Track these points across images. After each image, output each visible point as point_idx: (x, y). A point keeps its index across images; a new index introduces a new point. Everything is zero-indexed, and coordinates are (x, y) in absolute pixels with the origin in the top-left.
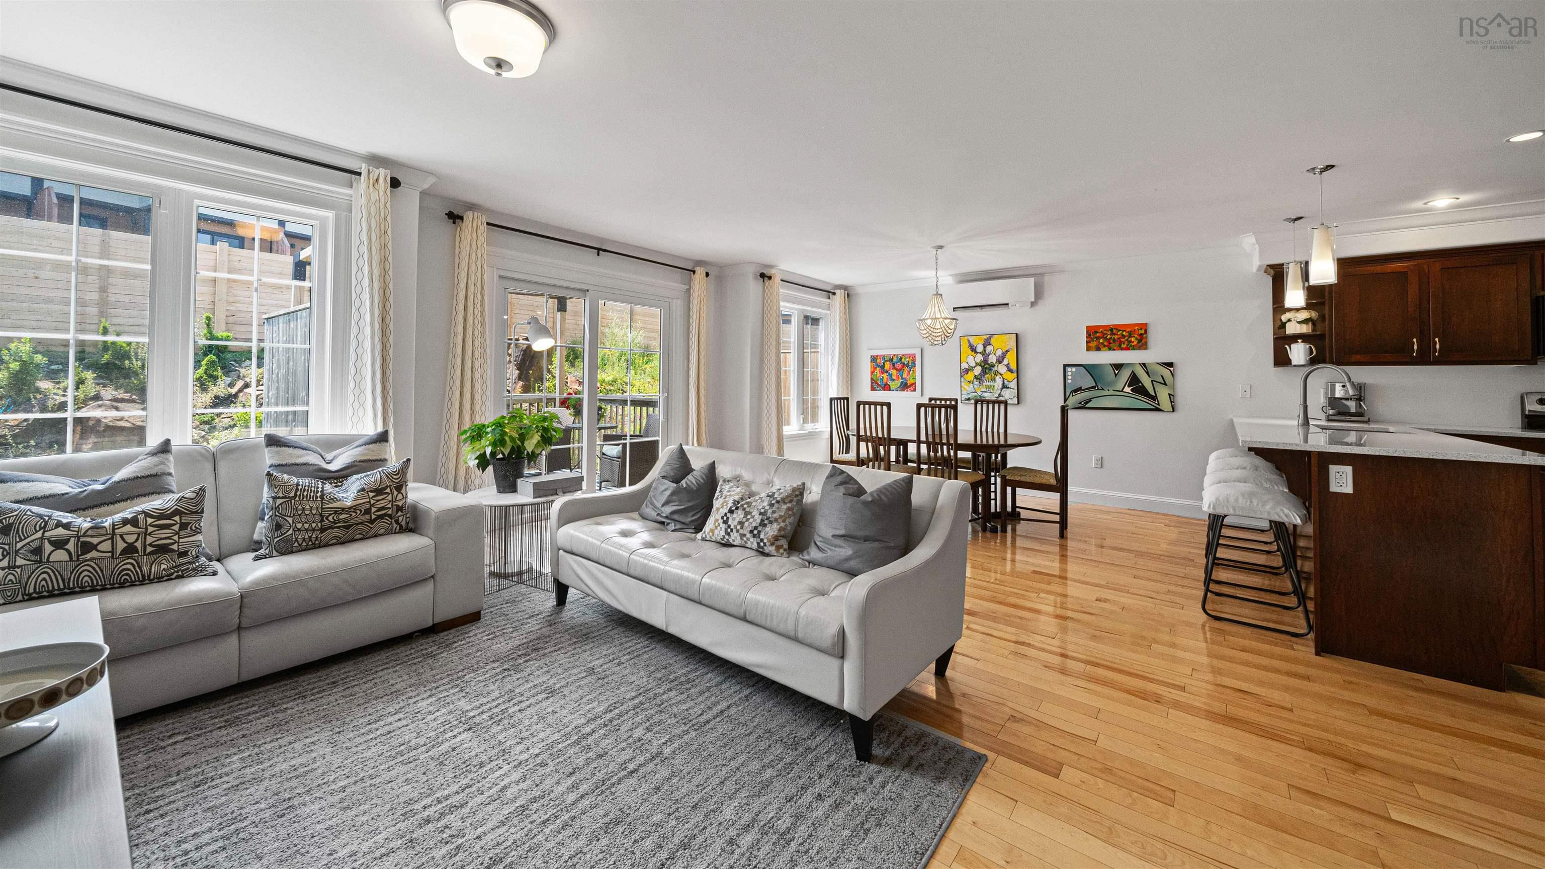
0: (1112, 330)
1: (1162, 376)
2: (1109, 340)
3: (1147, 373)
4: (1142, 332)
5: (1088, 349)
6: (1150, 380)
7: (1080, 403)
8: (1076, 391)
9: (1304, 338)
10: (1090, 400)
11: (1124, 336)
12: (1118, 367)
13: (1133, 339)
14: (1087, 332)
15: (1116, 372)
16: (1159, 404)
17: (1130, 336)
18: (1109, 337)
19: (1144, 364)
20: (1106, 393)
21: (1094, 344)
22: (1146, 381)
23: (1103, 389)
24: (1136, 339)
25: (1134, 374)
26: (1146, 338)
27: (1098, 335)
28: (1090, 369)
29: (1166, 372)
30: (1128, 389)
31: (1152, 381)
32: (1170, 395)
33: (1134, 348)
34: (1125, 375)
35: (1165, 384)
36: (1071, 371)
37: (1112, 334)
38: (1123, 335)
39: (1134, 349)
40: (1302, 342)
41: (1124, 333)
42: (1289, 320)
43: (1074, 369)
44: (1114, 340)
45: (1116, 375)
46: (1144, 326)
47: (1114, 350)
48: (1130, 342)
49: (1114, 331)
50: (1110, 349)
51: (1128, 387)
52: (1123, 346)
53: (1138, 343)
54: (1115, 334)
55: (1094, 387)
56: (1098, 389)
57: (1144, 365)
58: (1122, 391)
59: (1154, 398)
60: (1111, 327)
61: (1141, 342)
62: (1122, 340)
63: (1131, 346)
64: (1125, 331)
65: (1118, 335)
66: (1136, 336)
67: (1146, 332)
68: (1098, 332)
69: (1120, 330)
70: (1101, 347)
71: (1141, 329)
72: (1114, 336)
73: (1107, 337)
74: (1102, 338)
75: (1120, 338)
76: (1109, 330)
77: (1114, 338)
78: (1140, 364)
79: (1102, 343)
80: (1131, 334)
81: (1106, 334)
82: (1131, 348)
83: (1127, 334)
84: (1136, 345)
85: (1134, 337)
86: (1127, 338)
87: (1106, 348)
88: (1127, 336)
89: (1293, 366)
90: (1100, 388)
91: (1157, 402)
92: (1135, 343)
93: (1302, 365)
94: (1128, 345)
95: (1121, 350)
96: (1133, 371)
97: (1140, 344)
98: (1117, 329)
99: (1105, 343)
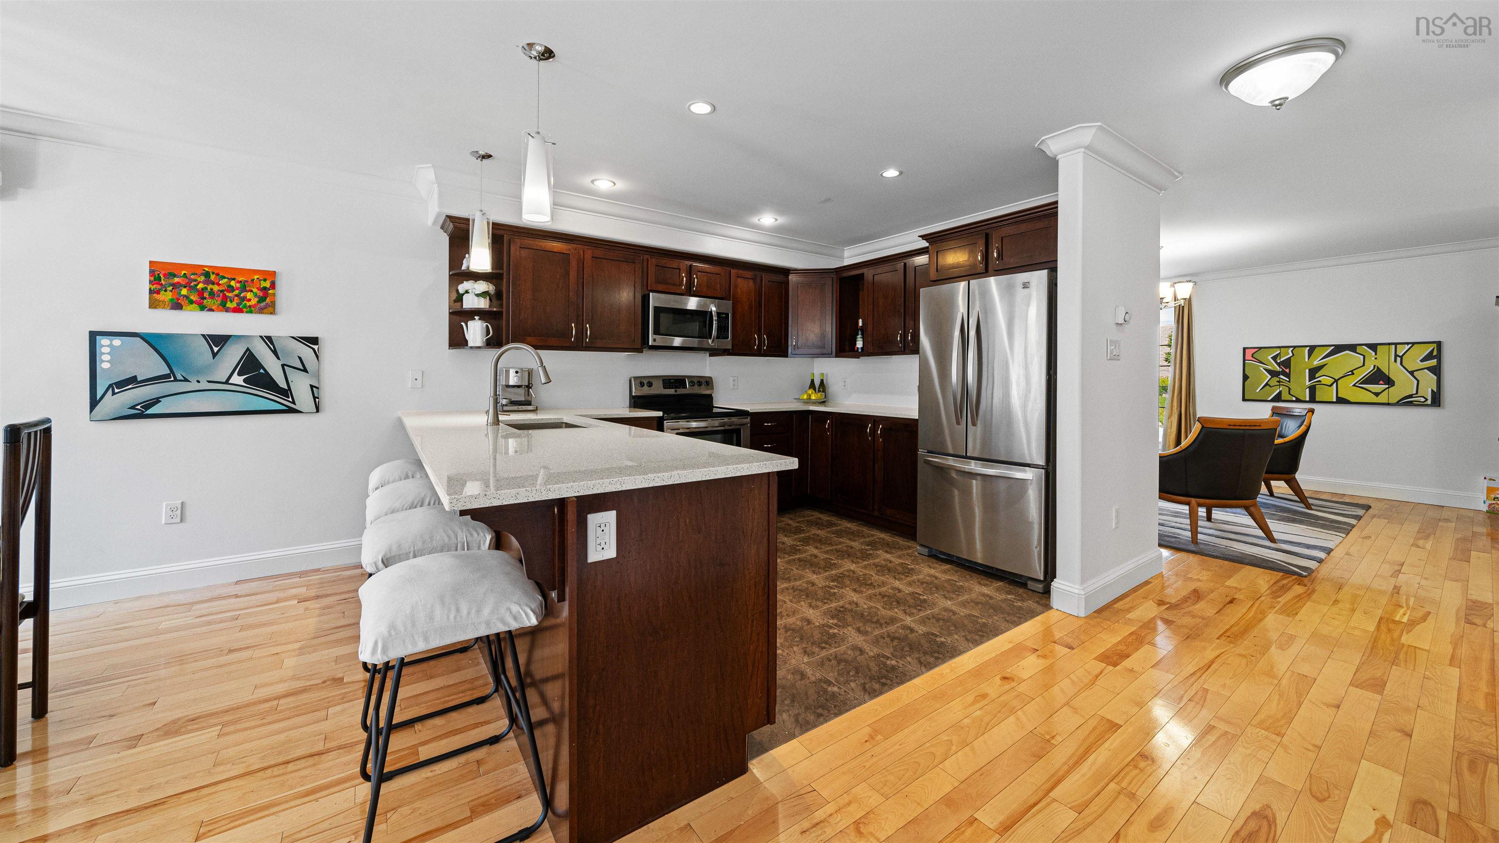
0: (207, 275)
1: (300, 358)
2: (201, 293)
3: (275, 352)
4: (267, 284)
5: (153, 304)
6: (280, 363)
7: (133, 408)
8: (122, 384)
9: (481, 314)
10: (156, 401)
11: (231, 289)
12: (219, 341)
13: (249, 295)
14: (152, 273)
15: (216, 349)
16: (294, 402)
17: (244, 290)
18: (200, 286)
19: (269, 338)
20: (193, 386)
21: (167, 296)
22: (272, 366)
23: (186, 380)
24: (256, 295)
25: (251, 354)
26: (274, 295)
27: (176, 280)
28: (153, 341)
29: (306, 352)
30: (237, 379)
31: (283, 366)
32: (312, 387)
33: (251, 310)
34: (233, 355)
35: (305, 370)
36: (110, 346)
37: (208, 281)
38: (230, 286)
39: (251, 312)
40: (479, 319)
41: (233, 283)
42: (467, 292)
43: (117, 342)
44: (212, 295)
45: (215, 355)
46: (270, 276)
47: (211, 310)
48: (245, 299)
49: (213, 277)
50: (203, 308)
51: (239, 374)
52: (229, 305)
53: (259, 302)
54: (213, 283)
55: (167, 376)
56: (176, 380)
57: (268, 340)
58: (227, 382)
59: (286, 393)
60: (207, 269)
61: (265, 300)
62: (228, 294)
63: (245, 306)
64: (234, 279)
65: (218, 284)
66: (255, 290)
67: (273, 286)
68: (175, 276)
69: (224, 277)
70: (182, 303)
71: (265, 280)
72: (210, 287)
73: (196, 285)
74: (185, 287)
75: (224, 291)
76: (202, 274)
77: (212, 289)
78: (261, 337)
79: (186, 297)
80: (245, 287)
81: (195, 280)
82: (245, 310)
83: (238, 285)
84: (254, 306)
85: (251, 291)
86: (237, 292)
87: (194, 305)
88: (237, 289)
89: (471, 347)
90: (179, 377)
91: (290, 399)
92: (254, 302)
93: (479, 347)
94: (238, 304)
95: (226, 311)
96: (248, 349)
97: (262, 304)
98: (217, 274)
99: (192, 297)
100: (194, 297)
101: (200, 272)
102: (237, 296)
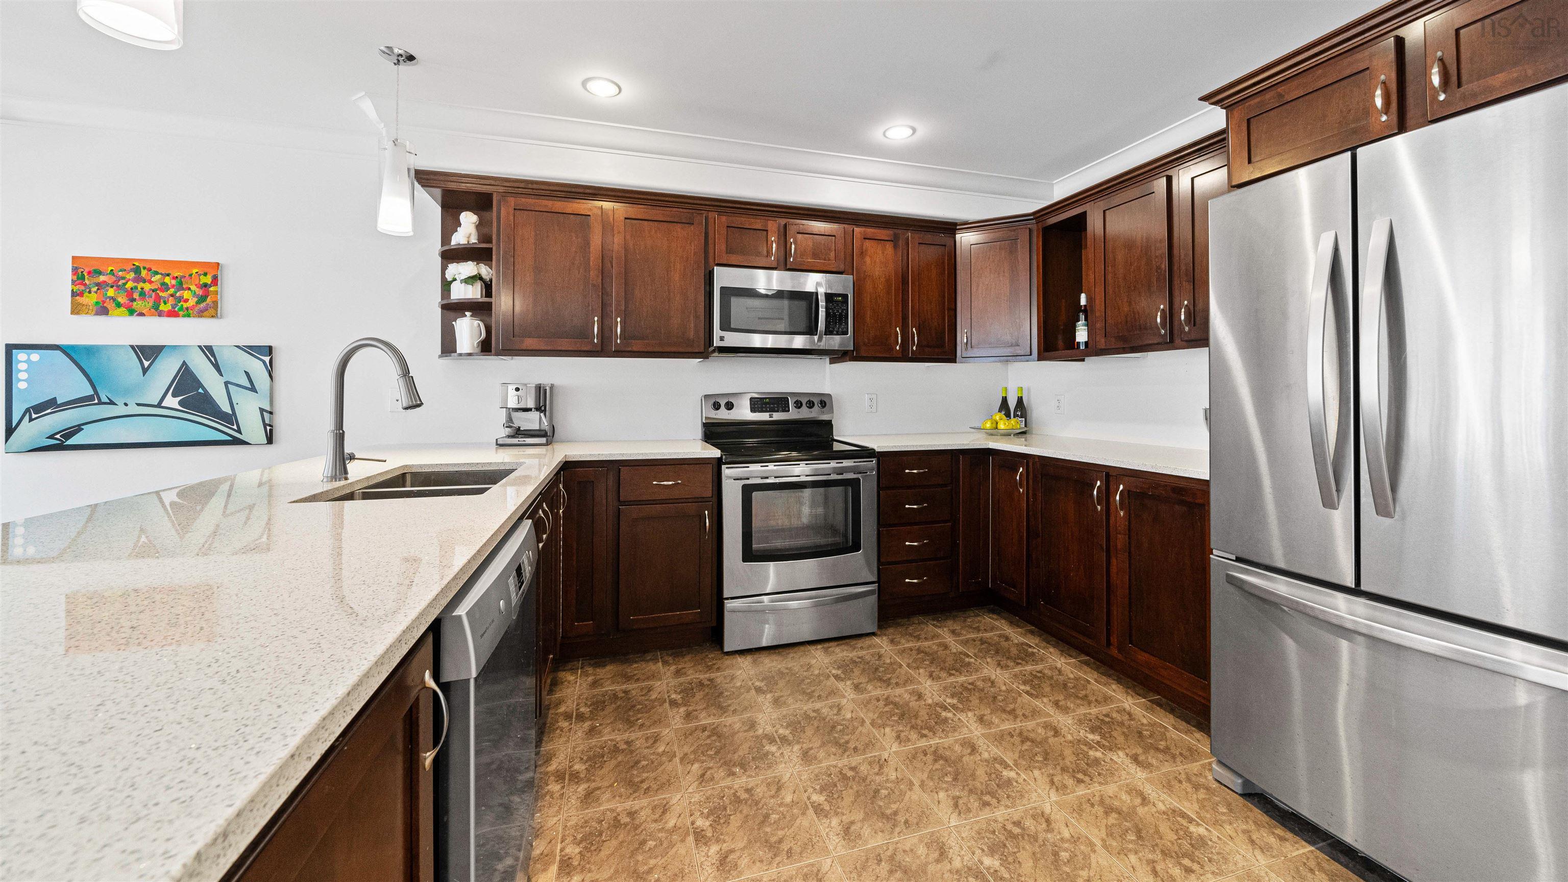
0: (137, 270)
1: (247, 374)
2: (130, 294)
3: (217, 367)
4: (208, 280)
5: (76, 310)
6: (222, 380)
7: (52, 437)
8: (41, 408)
9: (472, 307)
10: (79, 429)
11: (164, 287)
12: (150, 353)
13: (186, 295)
14: (74, 270)
15: (146, 364)
16: (239, 431)
17: (181, 287)
18: (130, 285)
19: (210, 349)
20: (120, 410)
21: (91, 299)
22: (214, 385)
23: (112, 403)
24: (195, 295)
25: (187, 367)
26: (216, 292)
27: (102, 278)
29: (257, 367)
30: (172, 401)
31: (226, 384)
32: (262, 410)
33: (188, 313)
34: (166, 371)
35: (253, 389)
36: (27, 362)
37: (138, 279)
38: (164, 284)
39: (189, 316)
40: (471, 316)
41: (167, 280)
42: (456, 277)
43: (35, 356)
44: (143, 295)
45: (145, 371)
46: (212, 269)
47: (141, 314)
48: (181, 299)
49: (144, 273)
50: (132, 312)
51: (174, 395)
52: (163, 307)
53: (198, 303)
54: (144, 281)
55: (90, 398)
56: (100, 403)
57: (208, 351)
58: (159, 405)
59: (230, 419)
60: (137, 264)
61: (204, 300)
62: (161, 294)
63: (182, 308)
64: (168, 275)
65: (151, 282)
66: (193, 288)
67: (215, 281)
68: (100, 273)
69: (157, 273)
70: (109, 307)
71: (205, 274)
72: (141, 285)
73: (125, 284)
74: (112, 287)
75: (157, 290)
76: (132, 270)
77: (142, 289)
78: (200, 347)
79: (113, 299)
80: (181, 283)
81: (123, 278)
82: (181, 313)
83: (174, 282)
84: (193, 308)
85: (189, 289)
86: (172, 291)
87: (123, 309)
88: (173, 286)
89: (460, 355)
90: (104, 399)
91: (235, 427)
92: (192, 302)
93: (470, 354)
94: (174, 306)
95: (160, 316)
96: (184, 363)
97: (202, 305)
98: (150, 270)
99: (120, 300)
100: (122, 299)
101: (130, 267)
102: (172, 295)
